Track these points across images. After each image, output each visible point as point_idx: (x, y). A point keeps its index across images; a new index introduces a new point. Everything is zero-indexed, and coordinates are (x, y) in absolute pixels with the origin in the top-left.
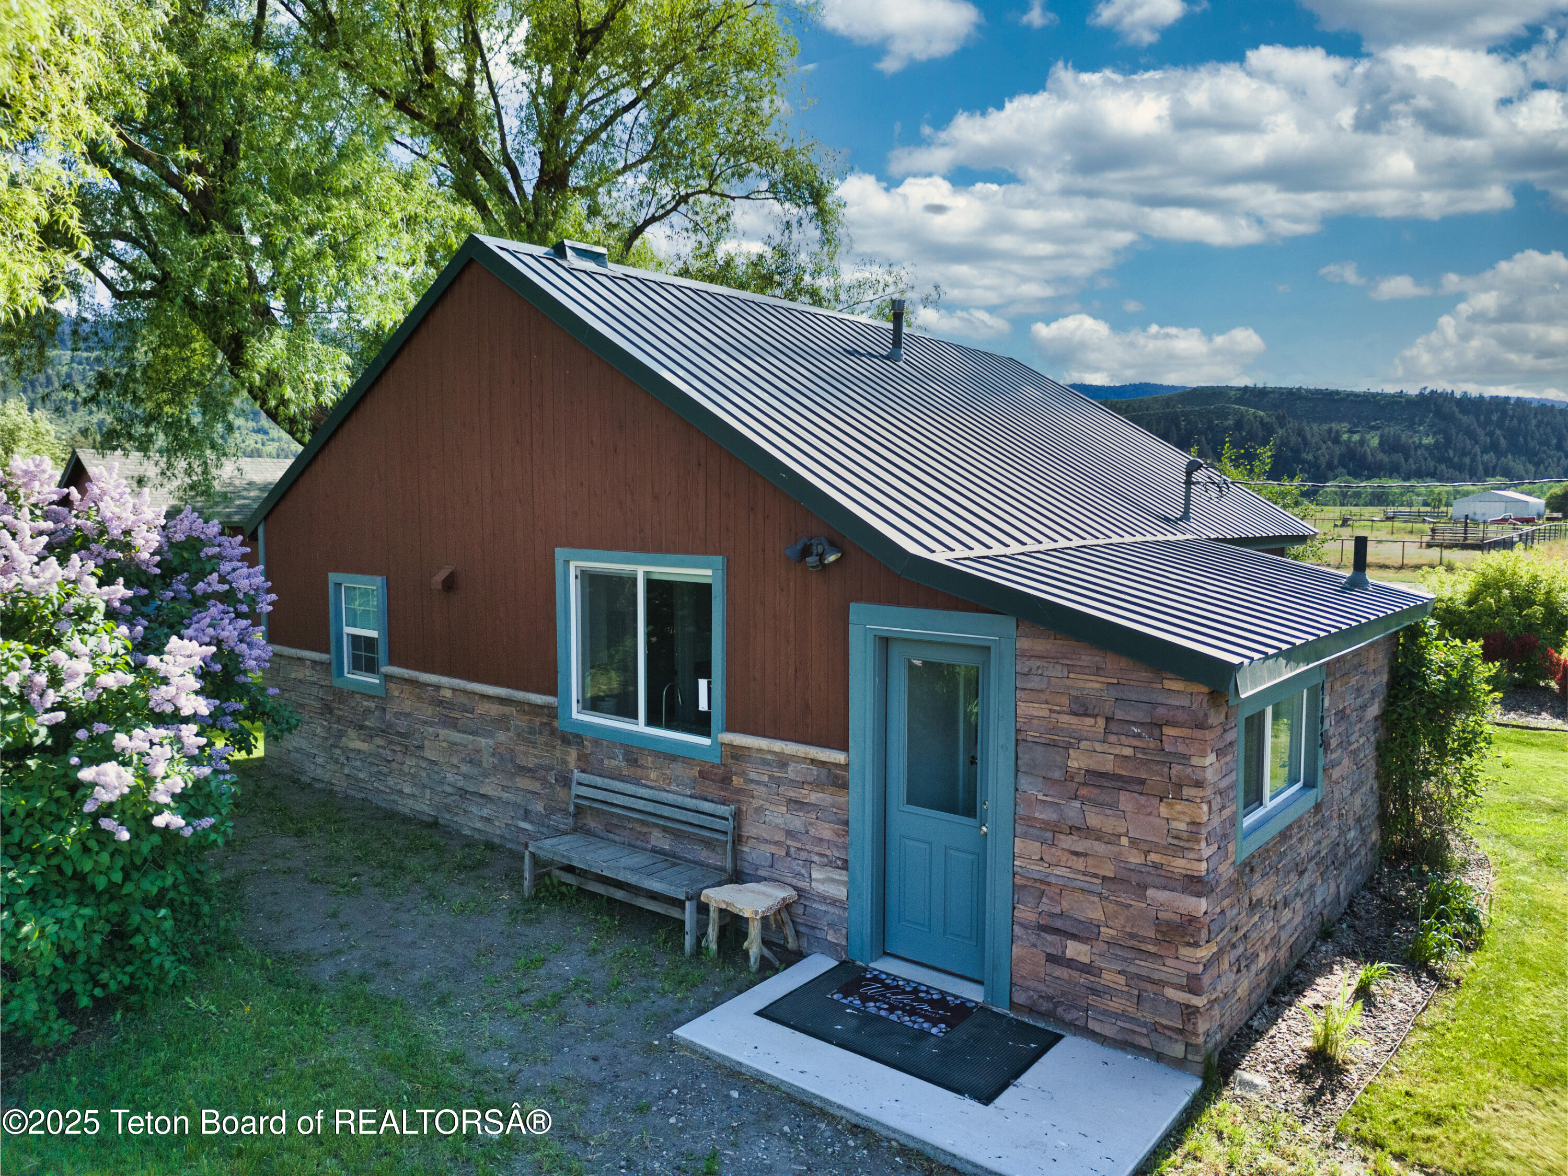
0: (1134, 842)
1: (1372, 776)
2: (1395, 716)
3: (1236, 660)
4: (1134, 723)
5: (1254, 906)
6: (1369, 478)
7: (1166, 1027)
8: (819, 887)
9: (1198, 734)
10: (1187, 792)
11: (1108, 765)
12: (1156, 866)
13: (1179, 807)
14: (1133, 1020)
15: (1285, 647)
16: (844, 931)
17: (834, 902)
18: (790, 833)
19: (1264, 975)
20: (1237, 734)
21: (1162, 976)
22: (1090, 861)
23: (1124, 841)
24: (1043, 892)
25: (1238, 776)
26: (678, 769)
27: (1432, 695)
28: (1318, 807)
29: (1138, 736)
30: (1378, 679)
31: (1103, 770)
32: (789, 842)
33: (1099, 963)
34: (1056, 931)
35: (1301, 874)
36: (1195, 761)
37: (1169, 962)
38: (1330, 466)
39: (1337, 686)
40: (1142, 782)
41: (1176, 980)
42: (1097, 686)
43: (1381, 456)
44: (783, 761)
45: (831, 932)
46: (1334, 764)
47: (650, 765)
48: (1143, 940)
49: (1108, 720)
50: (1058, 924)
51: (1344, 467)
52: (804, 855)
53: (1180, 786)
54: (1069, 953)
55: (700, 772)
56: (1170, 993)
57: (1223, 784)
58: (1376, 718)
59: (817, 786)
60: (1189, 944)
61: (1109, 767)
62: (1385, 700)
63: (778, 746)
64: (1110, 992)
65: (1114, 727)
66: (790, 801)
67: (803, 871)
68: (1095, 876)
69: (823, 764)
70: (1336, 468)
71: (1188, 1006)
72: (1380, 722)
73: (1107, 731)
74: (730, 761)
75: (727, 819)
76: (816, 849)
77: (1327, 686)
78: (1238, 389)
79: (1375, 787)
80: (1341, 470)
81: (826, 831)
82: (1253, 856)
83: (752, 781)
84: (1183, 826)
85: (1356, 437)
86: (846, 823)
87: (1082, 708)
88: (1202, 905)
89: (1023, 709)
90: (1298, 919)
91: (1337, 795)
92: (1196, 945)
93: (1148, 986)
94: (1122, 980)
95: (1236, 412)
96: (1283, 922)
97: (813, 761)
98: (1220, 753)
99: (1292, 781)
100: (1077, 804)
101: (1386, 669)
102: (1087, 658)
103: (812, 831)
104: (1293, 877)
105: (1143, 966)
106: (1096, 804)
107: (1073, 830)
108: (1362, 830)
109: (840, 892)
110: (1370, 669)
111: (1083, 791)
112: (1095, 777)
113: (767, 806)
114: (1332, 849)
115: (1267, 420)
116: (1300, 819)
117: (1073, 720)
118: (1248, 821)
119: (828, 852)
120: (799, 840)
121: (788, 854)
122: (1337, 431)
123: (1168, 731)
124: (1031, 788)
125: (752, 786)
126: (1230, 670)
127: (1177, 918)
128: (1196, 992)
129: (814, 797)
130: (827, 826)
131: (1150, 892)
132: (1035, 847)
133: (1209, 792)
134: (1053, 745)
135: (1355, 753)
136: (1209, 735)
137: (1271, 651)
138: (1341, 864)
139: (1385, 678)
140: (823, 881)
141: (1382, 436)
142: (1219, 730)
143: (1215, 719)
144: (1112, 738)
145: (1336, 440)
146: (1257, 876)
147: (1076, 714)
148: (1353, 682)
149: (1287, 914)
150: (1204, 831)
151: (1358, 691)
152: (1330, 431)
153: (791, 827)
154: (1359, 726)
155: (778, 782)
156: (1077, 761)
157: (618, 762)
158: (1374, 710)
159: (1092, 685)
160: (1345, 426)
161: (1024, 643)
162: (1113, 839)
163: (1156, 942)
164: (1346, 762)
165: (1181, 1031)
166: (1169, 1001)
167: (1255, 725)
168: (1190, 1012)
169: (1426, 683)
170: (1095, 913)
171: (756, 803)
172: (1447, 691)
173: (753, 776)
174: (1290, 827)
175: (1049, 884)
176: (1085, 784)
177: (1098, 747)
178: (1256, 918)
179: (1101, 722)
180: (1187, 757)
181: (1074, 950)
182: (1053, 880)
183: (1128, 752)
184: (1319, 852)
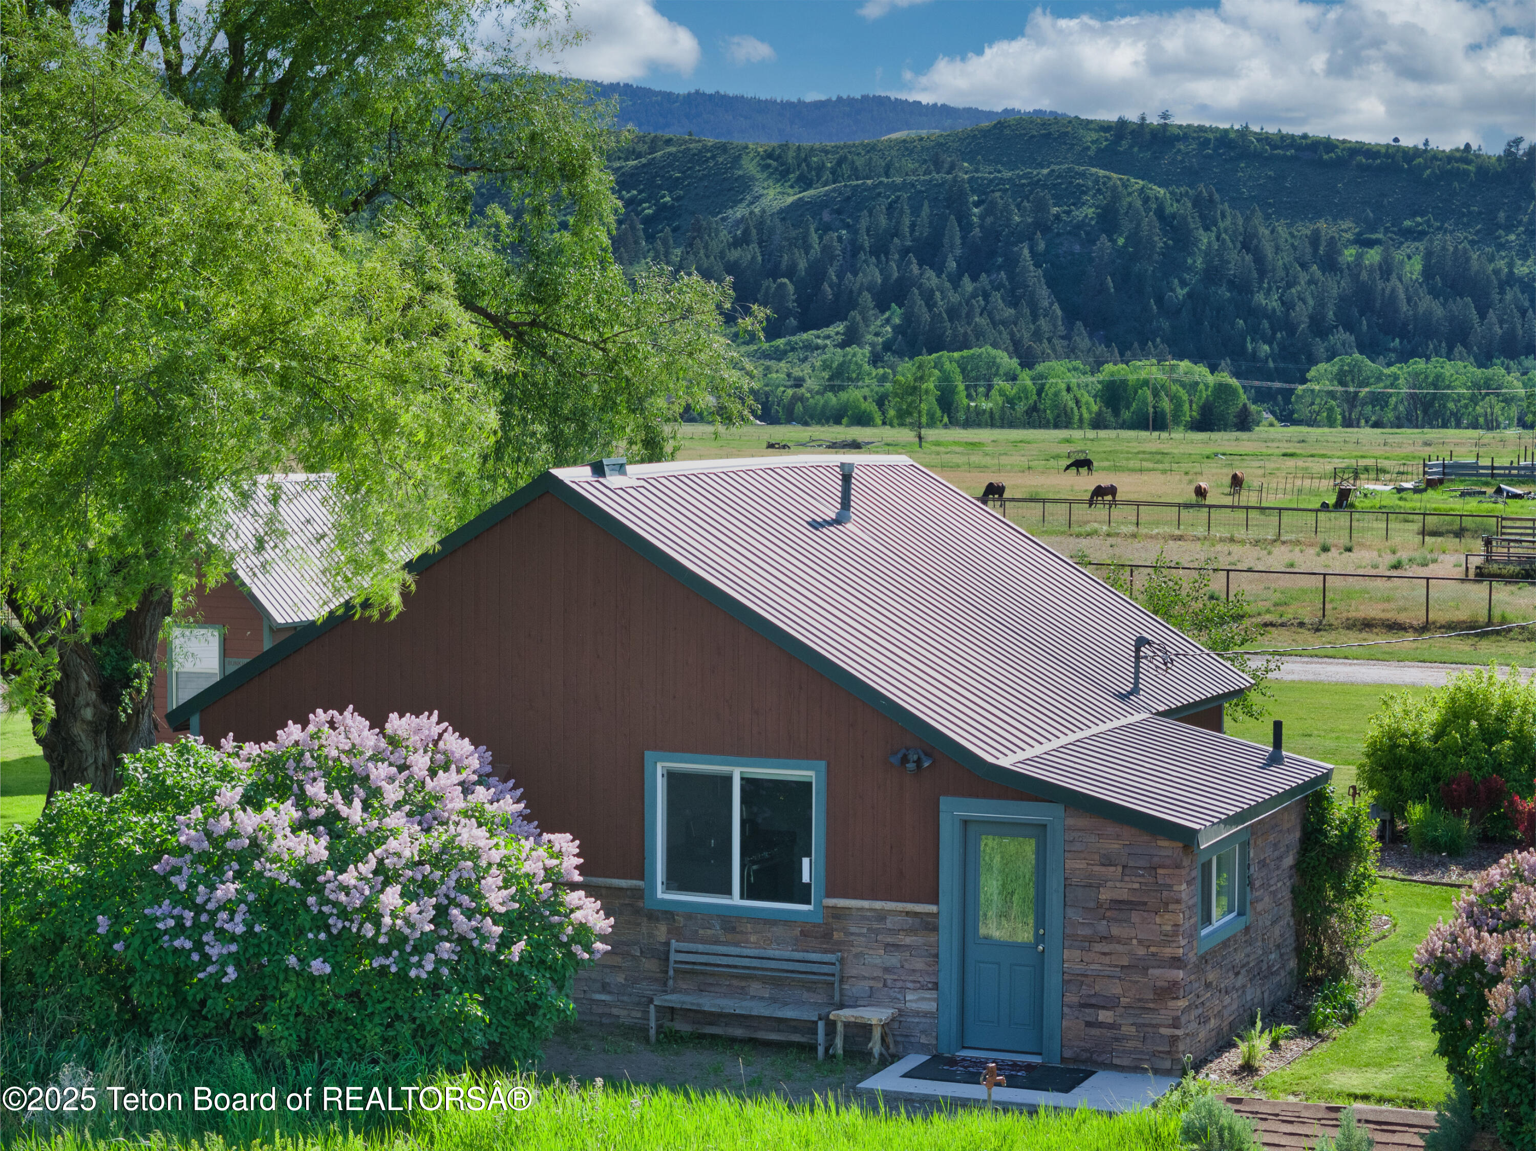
0: (1140, 942)
1: (1288, 914)
2: (1305, 865)
3: (1197, 827)
4: (1140, 868)
5: (1208, 985)
6: (1404, 357)
7: (1160, 1052)
8: (914, 1006)
9: (1177, 871)
10: (1171, 907)
11: (1124, 895)
12: (1153, 955)
13: (1167, 917)
14: (1142, 1052)
15: (1223, 817)
16: (934, 1034)
17: (926, 1014)
18: (887, 970)
19: (1213, 1033)
20: (1197, 873)
21: (1158, 1021)
22: (1113, 957)
23: (1135, 942)
24: (1082, 982)
25: (1197, 899)
26: (778, 931)
27: (1330, 847)
28: (1247, 929)
29: (1143, 875)
30: (1292, 836)
31: (1121, 898)
32: (886, 976)
33: (1119, 1021)
34: (1092, 1006)
35: (1237, 974)
36: (1175, 888)
37: (1162, 1012)
38: (1319, 328)
39: (1259, 842)
40: (1145, 904)
41: (1166, 1022)
42: (1116, 846)
43: (1427, 303)
44: (881, 916)
45: (923, 1036)
46: (1258, 900)
47: (750, 930)
48: (1147, 1001)
49: (1124, 867)
50: (1093, 1001)
51: (1349, 327)
52: (899, 984)
53: (1167, 904)
54: (1100, 1018)
55: (802, 932)
56: (1164, 1031)
57: (1191, 903)
58: (1291, 868)
59: (911, 931)
60: (1174, 998)
61: (1125, 897)
62: (1298, 853)
63: (878, 905)
64: (1126, 1038)
65: (1127, 871)
66: (887, 945)
67: (899, 996)
68: (1117, 966)
69: (916, 914)
70: (1330, 330)
71: (1172, 1036)
72: (1294, 870)
73: (1123, 874)
74: (830, 920)
75: (834, 964)
76: (911, 978)
77: (1252, 842)
78: (1105, 127)
79: (1292, 923)
80: (1341, 336)
81: (919, 964)
82: (1206, 953)
83: (852, 934)
84: (1169, 928)
85: (1373, 256)
86: (936, 956)
87: (1107, 861)
88: (1181, 974)
89: (1070, 864)
90: (1235, 1006)
91: (1260, 923)
92: (1177, 998)
93: (1150, 1029)
94: (1133, 1029)
95: (1100, 186)
96: (1225, 1003)
97: (908, 913)
98: (1189, 883)
99: (1230, 911)
100: (1105, 922)
101: (1298, 828)
102: (1111, 829)
103: (907, 966)
104: (1231, 975)
105: (1147, 1018)
106: (1116, 920)
107: (1103, 939)
108: (1282, 955)
109: (931, 1006)
110: (1285, 828)
111: (1108, 914)
112: (1117, 904)
113: (866, 951)
114: (1258, 964)
115: (1172, 208)
116: (1235, 936)
117: (1103, 869)
118: (1204, 932)
119: (921, 979)
120: (895, 974)
121: (885, 985)
122: (1332, 241)
123: (1160, 871)
124: (1074, 915)
125: (852, 938)
126: (1195, 832)
127: (1166, 984)
128: (1176, 1027)
129: (908, 940)
130: (919, 960)
131: (1151, 971)
132: (1077, 954)
133: (1183, 906)
134: (1090, 886)
135: (1274, 893)
136: (1184, 872)
137: (1216, 820)
138: (1265, 977)
139: (1298, 834)
140: (916, 1001)
141: (1429, 255)
142: (1187, 869)
143: (1186, 863)
144: (1127, 878)
145: (1330, 264)
146: (1209, 968)
147: (1104, 865)
148: (1271, 838)
149: (1227, 1000)
150: (1181, 929)
151: (1276, 846)
152: (1315, 240)
153: (888, 964)
154: (1277, 873)
155: (877, 932)
156: (1105, 895)
157: (717, 930)
158: (1289, 861)
159: (1114, 846)
160: (1347, 228)
161: (1070, 821)
162: (1127, 942)
163: (1154, 1001)
164: (1267, 899)
165: (1169, 1053)
166: (1162, 1036)
167: (1206, 867)
168: (1174, 1039)
169: (1326, 837)
170: (1117, 990)
171: (855, 950)
172: (1340, 844)
173: (853, 929)
174: (1229, 939)
175: (1086, 976)
176: (1110, 909)
177: (1118, 885)
178: (1209, 994)
179: (1120, 869)
180: (1171, 886)
181: (1104, 1016)
182: (1089, 973)
183: (1136, 886)
184: (1248, 963)
